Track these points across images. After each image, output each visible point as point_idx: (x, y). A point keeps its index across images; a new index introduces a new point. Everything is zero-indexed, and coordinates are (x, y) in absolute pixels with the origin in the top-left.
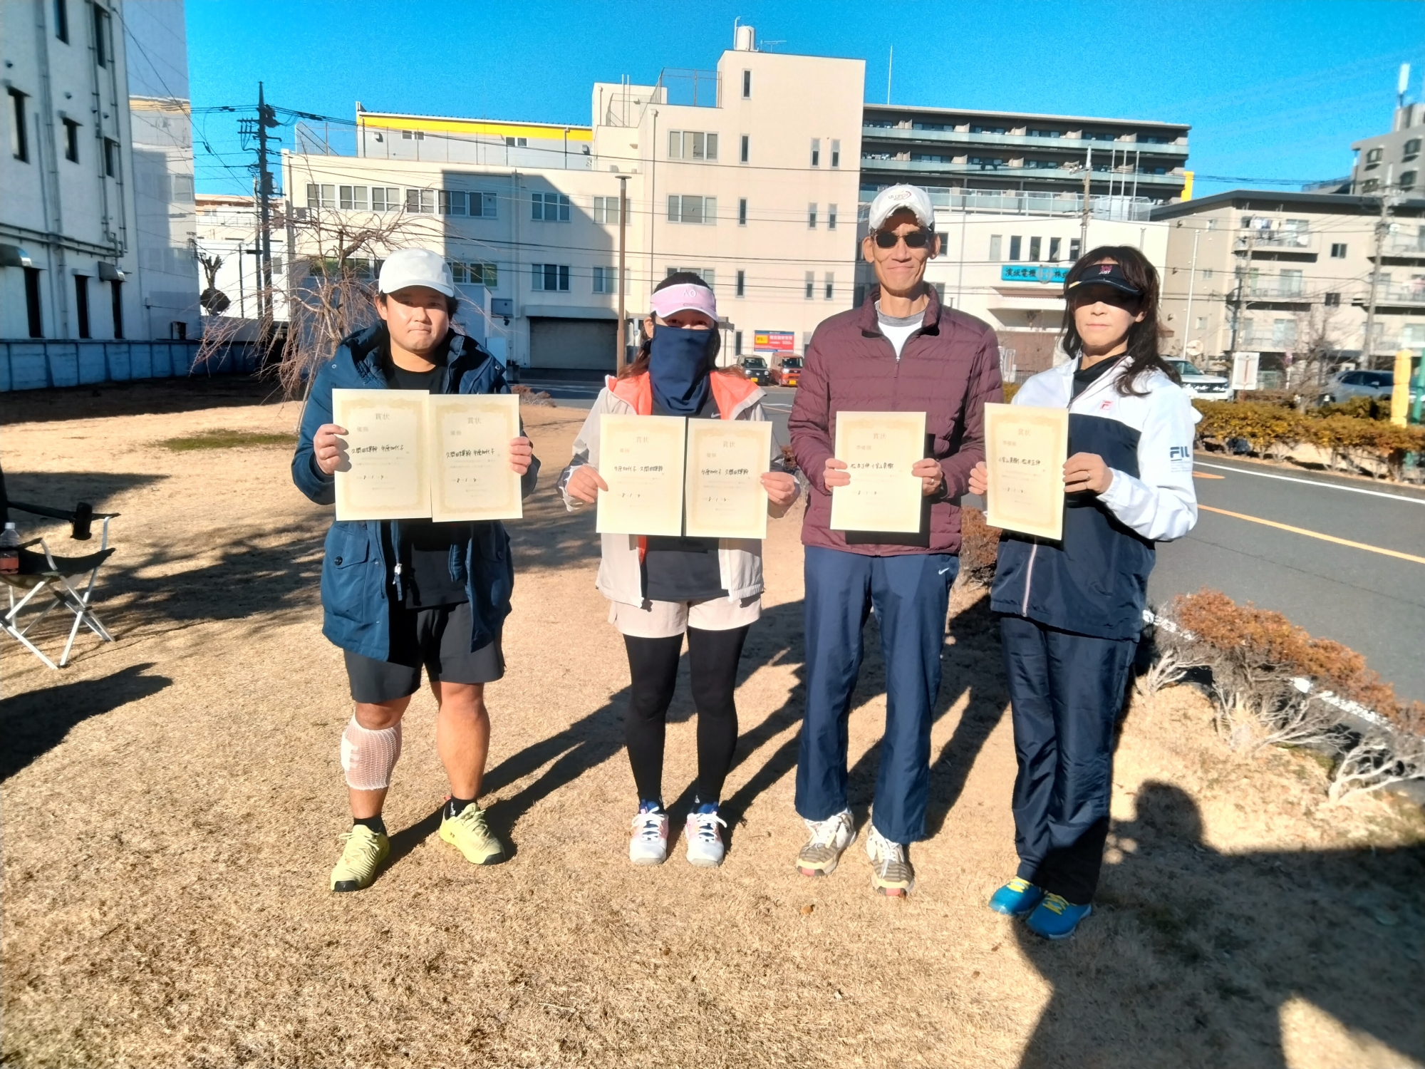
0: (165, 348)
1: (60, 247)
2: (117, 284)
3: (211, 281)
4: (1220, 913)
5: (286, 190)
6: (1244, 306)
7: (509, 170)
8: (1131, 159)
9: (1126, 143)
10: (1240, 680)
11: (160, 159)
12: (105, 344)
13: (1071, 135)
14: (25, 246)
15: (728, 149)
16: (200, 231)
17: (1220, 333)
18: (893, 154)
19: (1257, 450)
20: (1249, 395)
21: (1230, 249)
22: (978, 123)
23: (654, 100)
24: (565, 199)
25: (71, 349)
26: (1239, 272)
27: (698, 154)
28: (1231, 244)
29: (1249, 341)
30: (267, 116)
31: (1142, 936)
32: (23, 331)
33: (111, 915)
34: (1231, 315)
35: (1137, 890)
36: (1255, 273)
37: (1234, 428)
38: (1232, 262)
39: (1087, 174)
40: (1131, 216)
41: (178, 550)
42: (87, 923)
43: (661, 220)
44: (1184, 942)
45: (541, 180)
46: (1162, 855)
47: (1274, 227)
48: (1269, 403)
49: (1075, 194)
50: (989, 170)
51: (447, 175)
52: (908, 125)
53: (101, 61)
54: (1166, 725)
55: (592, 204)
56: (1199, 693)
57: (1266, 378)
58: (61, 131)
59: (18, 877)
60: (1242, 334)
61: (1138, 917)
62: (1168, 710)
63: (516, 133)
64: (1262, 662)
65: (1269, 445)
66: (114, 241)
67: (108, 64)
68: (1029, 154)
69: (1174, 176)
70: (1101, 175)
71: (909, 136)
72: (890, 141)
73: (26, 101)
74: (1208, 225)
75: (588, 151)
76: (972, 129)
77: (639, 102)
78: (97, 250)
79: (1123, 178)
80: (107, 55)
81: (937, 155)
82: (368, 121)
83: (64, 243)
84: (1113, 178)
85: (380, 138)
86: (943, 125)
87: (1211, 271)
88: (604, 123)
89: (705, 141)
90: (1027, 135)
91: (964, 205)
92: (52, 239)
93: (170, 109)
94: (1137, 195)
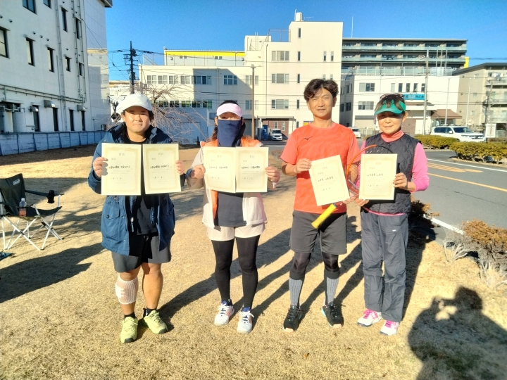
0: (99, 133)
1: (64, 100)
2: (83, 112)
3: (115, 110)
4: (483, 362)
5: (140, 78)
6: (490, 106)
7: (216, 68)
8: (444, 53)
9: (443, 48)
10: (490, 257)
11: (98, 69)
12: (79, 133)
13: (421, 45)
14: (53, 100)
15: (293, 57)
16: (111, 93)
17: (480, 116)
18: (354, 55)
19: (496, 160)
20: (492, 140)
21: (484, 85)
22: (385, 42)
23: (266, 41)
24: (235, 77)
25: (68, 135)
26: (487, 93)
27: (282, 59)
28: (484, 83)
29: (492, 119)
30: (133, 53)
31: (448, 372)
32: (52, 129)
33: (37, 351)
34: (484, 109)
35: (446, 350)
36: (494, 93)
37: (486, 152)
38: (484, 90)
39: (427, 59)
40: (445, 74)
41: (91, 205)
42: (27, 355)
43: (269, 83)
44: (467, 376)
45: (227, 70)
46: (457, 333)
47: (502, 76)
48: (500, 143)
49: (423, 67)
50: (390, 60)
51: (194, 70)
52: (359, 45)
53: (78, 37)
54: (459, 275)
55: (245, 78)
56: (473, 261)
57: (499, 133)
58: (65, 61)
59: (8, 334)
60: (489, 117)
61: (446, 363)
62: (460, 268)
63: (218, 55)
64: (500, 251)
65: (501, 159)
66: (82, 98)
67: (80, 38)
68: (405, 53)
69: (461, 59)
70: (433, 59)
71: (360, 49)
72: (353, 51)
73: (54, 52)
74: (475, 76)
75: (243, 60)
76: (383, 45)
77: (261, 42)
78: (76, 101)
79: (441, 60)
80: (80, 35)
81: (370, 55)
82: (168, 53)
83: (66, 99)
84: (437, 60)
85: (172, 59)
86: (372, 44)
87: (476, 94)
88: (249, 49)
89: (285, 54)
90: (404, 46)
91: (380, 73)
92: (62, 98)
93: (101, 52)
94: (447, 66)
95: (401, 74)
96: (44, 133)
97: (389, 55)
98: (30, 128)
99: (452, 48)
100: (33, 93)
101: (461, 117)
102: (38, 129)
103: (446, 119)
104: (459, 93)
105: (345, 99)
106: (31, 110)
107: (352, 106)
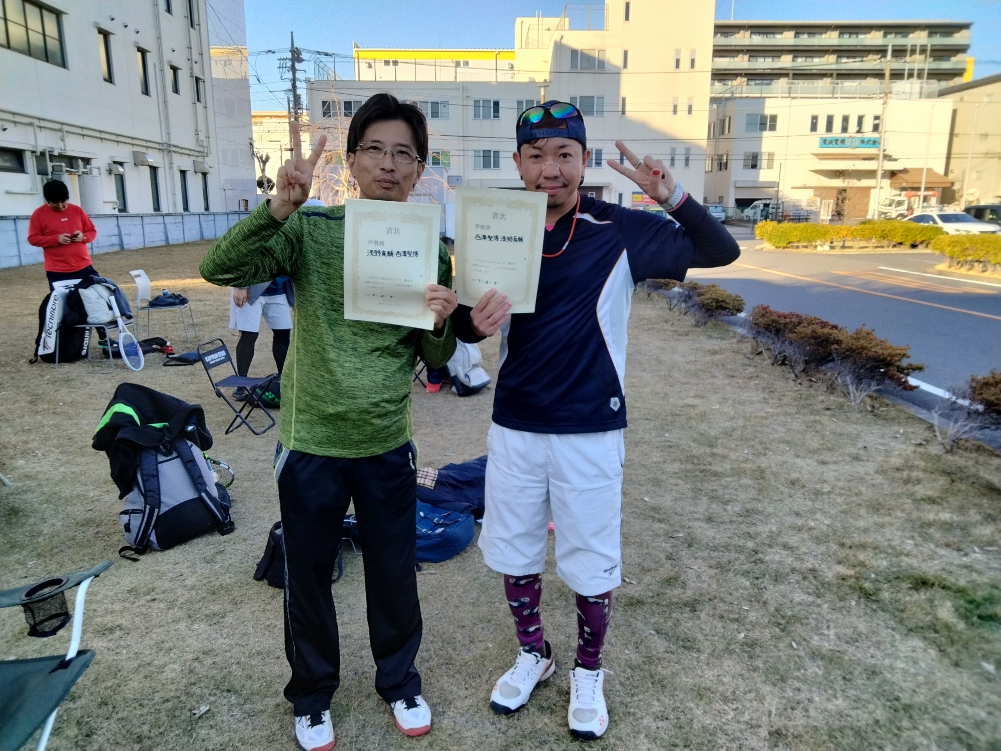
0: (236, 217)
1: (170, 151)
2: (205, 175)
3: (263, 171)
8: (923, 51)
9: (920, 39)
12: (199, 215)
13: (874, 34)
14: (149, 152)
16: (255, 137)
17: (993, 182)
18: (734, 57)
22: (800, 30)
23: (560, 27)
24: (496, 103)
25: (179, 219)
30: (296, 55)
32: (150, 208)
39: (889, 64)
40: (922, 95)
49: (878, 81)
52: (747, 34)
53: (192, 25)
55: (514, 106)
58: (169, 73)
63: (462, 57)
66: (202, 146)
67: (196, 27)
68: (841, 52)
69: (958, 62)
70: (897, 65)
71: (748, 43)
72: (733, 48)
73: (148, 55)
74: (986, 99)
75: (512, 67)
76: (797, 35)
77: (549, 29)
78: (192, 153)
79: (916, 66)
80: (196, 21)
81: (769, 57)
82: (362, 55)
83: (173, 149)
84: (907, 67)
85: (370, 66)
86: (774, 33)
87: (987, 135)
88: (524, 46)
89: (597, 55)
90: (839, 37)
91: (789, 93)
92: (165, 147)
93: (234, 54)
94: (928, 78)
95: (831, 96)
96: (137, 216)
97: (807, 57)
98: (110, 206)
99: (939, 40)
100: (114, 138)
101: (953, 184)
102: (123, 209)
103: (923, 189)
104: (952, 135)
105: (716, 147)
106: (110, 172)
107: (729, 162)
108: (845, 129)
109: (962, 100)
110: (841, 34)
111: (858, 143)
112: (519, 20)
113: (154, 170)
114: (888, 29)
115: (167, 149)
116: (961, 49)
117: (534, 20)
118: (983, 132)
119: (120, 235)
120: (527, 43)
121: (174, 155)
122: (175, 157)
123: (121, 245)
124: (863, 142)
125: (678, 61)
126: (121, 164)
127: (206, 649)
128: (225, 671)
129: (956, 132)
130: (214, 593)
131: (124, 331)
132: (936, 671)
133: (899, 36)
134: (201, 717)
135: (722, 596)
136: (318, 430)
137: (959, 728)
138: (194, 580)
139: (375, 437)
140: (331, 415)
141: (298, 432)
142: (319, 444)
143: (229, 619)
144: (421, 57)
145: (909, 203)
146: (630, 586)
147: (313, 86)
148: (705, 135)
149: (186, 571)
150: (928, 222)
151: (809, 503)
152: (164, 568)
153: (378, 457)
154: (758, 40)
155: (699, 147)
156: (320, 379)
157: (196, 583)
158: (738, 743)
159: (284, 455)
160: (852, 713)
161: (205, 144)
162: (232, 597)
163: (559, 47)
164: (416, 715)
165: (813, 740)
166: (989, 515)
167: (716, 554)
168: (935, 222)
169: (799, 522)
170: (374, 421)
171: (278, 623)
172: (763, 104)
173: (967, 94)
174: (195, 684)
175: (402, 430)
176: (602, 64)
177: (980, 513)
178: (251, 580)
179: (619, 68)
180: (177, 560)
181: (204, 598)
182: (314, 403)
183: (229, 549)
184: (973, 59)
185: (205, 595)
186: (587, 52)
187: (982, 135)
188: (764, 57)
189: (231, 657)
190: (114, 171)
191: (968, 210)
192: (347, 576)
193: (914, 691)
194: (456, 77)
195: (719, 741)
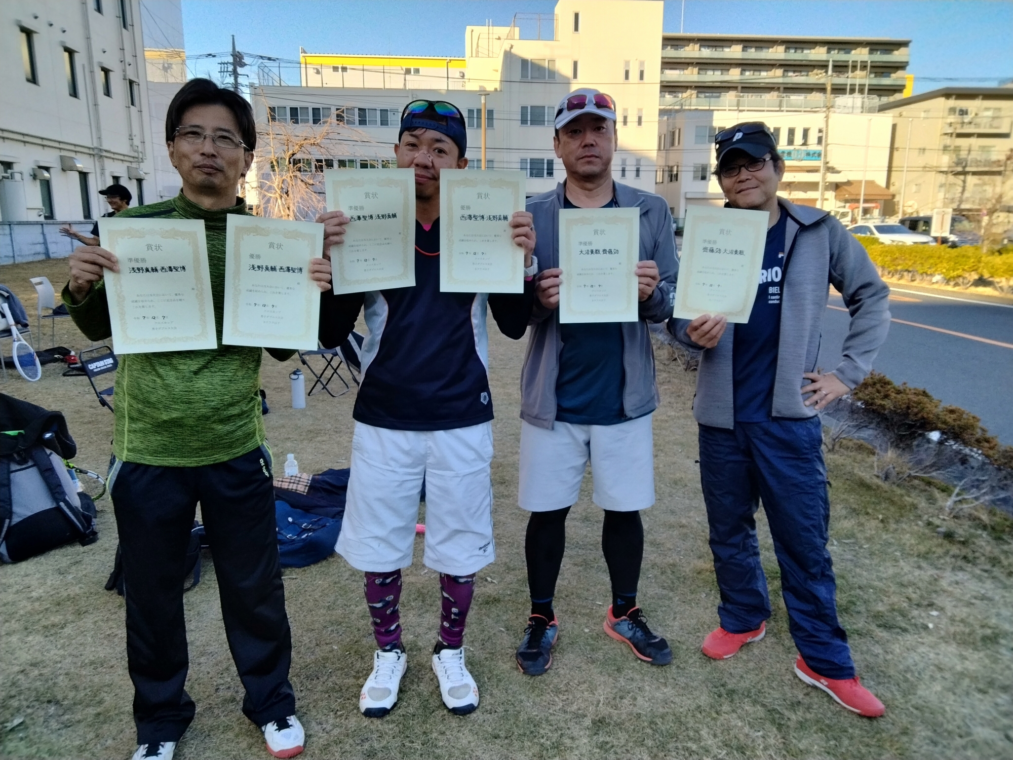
1: (101, 157)
2: (140, 181)
8: (864, 67)
9: (861, 55)
13: (818, 50)
14: (79, 156)
18: (684, 69)
21: (939, 131)
22: (748, 43)
23: (510, 37)
26: (946, 148)
28: (940, 128)
30: (238, 60)
32: (79, 216)
38: (940, 142)
39: (829, 79)
40: (863, 110)
43: (516, 124)
49: (822, 95)
52: (696, 47)
53: (125, 26)
58: (100, 75)
63: (412, 65)
66: (135, 151)
67: (129, 28)
68: (787, 66)
69: (897, 78)
70: (840, 80)
71: (697, 56)
72: (683, 61)
73: (76, 56)
74: (923, 115)
75: (463, 76)
76: (745, 49)
77: (499, 39)
78: (126, 158)
79: (858, 82)
80: (129, 21)
81: (718, 70)
82: (309, 60)
83: (105, 154)
84: (849, 82)
85: (318, 72)
86: (722, 47)
87: (924, 149)
88: (474, 55)
89: (546, 65)
90: (785, 52)
91: (738, 105)
92: (96, 152)
93: (172, 57)
94: (868, 94)
95: (778, 109)
97: (755, 70)
98: (35, 213)
99: (879, 57)
100: (39, 141)
101: (894, 196)
102: (50, 216)
103: (862, 201)
104: (892, 149)
105: (667, 159)
106: (34, 177)
107: (679, 173)
108: (791, 142)
109: (901, 115)
110: (787, 49)
111: (803, 155)
112: (469, 29)
113: (84, 176)
114: (831, 45)
115: (98, 154)
116: (901, 66)
117: (484, 29)
118: (922, 146)
119: (45, 243)
120: (477, 52)
121: (106, 161)
122: (107, 162)
123: (47, 253)
124: (808, 154)
125: (627, 73)
126: (47, 169)
127: (34, 661)
128: (50, 683)
129: (896, 146)
130: (59, 604)
131: (19, 340)
132: (767, 657)
133: (842, 52)
134: (12, 730)
135: (579, 592)
136: (153, 438)
137: (774, 710)
138: (41, 591)
139: (215, 445)
140: (165, 422)
141: (131, 442)
142: (155, 453)
143: (68, 630)
144: (369, 63)
145: (853, 215)
146: (491, 586)
147: (258, 91)
148: (654, 145)
149: (34, 583)
150: (865, 233)
151: (687, 502)
152: (12, 581)
153: (224, 465)
154: (707, 53)
155: (648, 159)
156: (150, 384)
157: (43, 594)
158: (560, 732)
159: (117, 465)
160: (677, 700)
161: (140, 149)
162: (77, 608)
163: (509, 57)
164: (288, 737)
165: (633, 727)
166: (854, 510)
167: (584, 552)
168: (872, 233)
169: (672, 519)
170: (214, 426)
171: (120, 632)
172: (712, 116)
173: (905, 110)
174: (14, 696)
175: (251, 435)
176: (552, 74)
177: (846, 508)
178: (102, 590)
179: (568, 79)
180: (28, 572)
181: (47, 609)
182: (146, 410)
183: (87, 560)
184: (912, 76)
185: (48, 606)
186: (537, 62)
187: (920, 149)
188: (714, 70)
189: (60, 668)
190: (39, 176)
191: (902, 222)
192: (204, 583)
193: (742, 677)
194: (405, 85)
195: (542, 731)
